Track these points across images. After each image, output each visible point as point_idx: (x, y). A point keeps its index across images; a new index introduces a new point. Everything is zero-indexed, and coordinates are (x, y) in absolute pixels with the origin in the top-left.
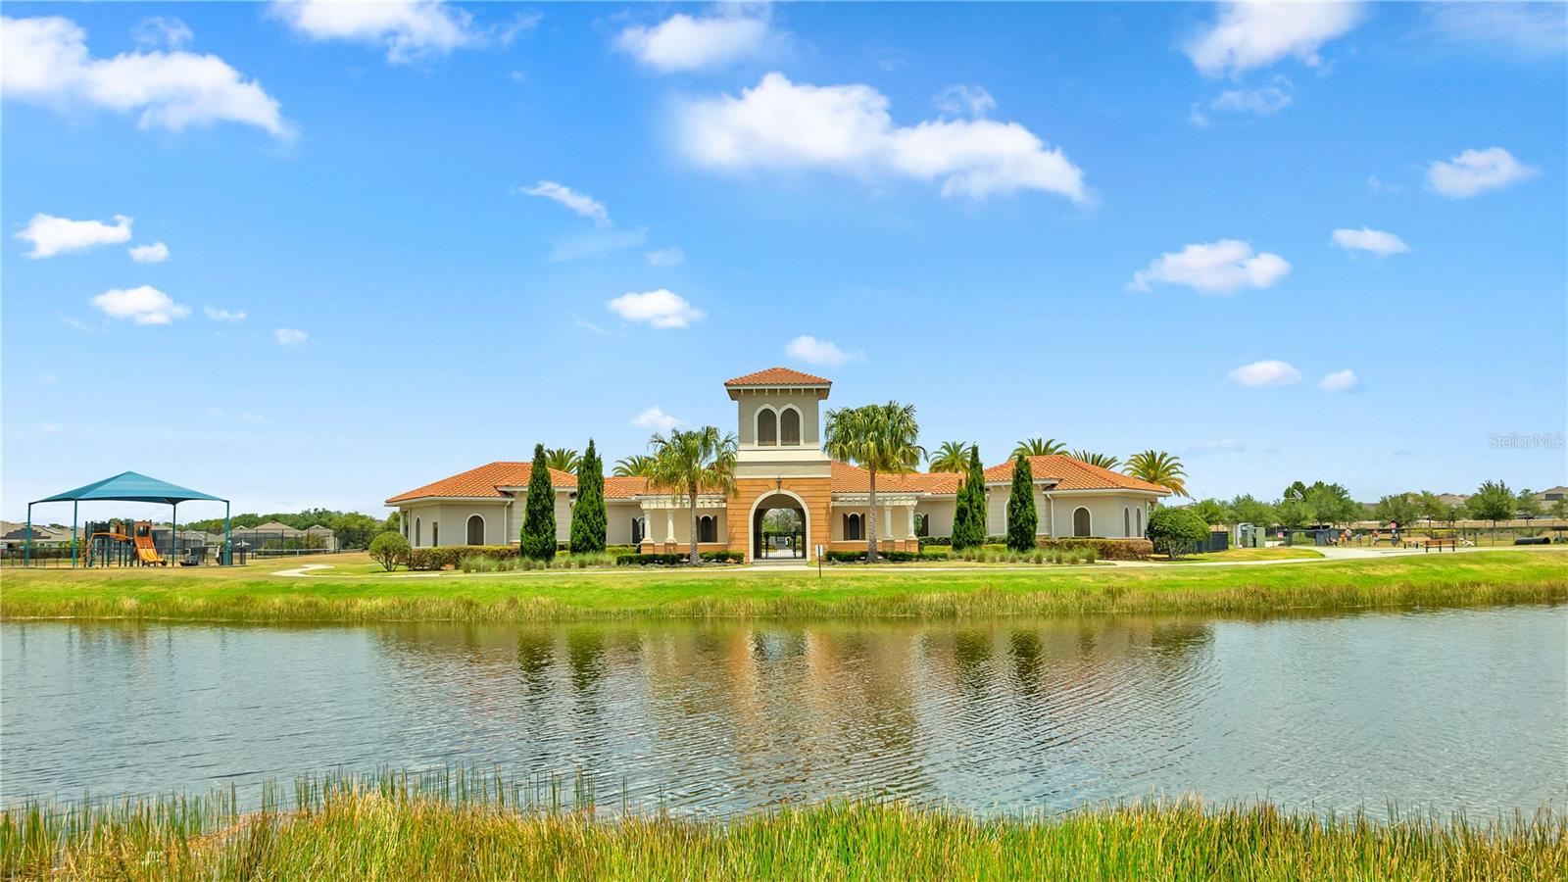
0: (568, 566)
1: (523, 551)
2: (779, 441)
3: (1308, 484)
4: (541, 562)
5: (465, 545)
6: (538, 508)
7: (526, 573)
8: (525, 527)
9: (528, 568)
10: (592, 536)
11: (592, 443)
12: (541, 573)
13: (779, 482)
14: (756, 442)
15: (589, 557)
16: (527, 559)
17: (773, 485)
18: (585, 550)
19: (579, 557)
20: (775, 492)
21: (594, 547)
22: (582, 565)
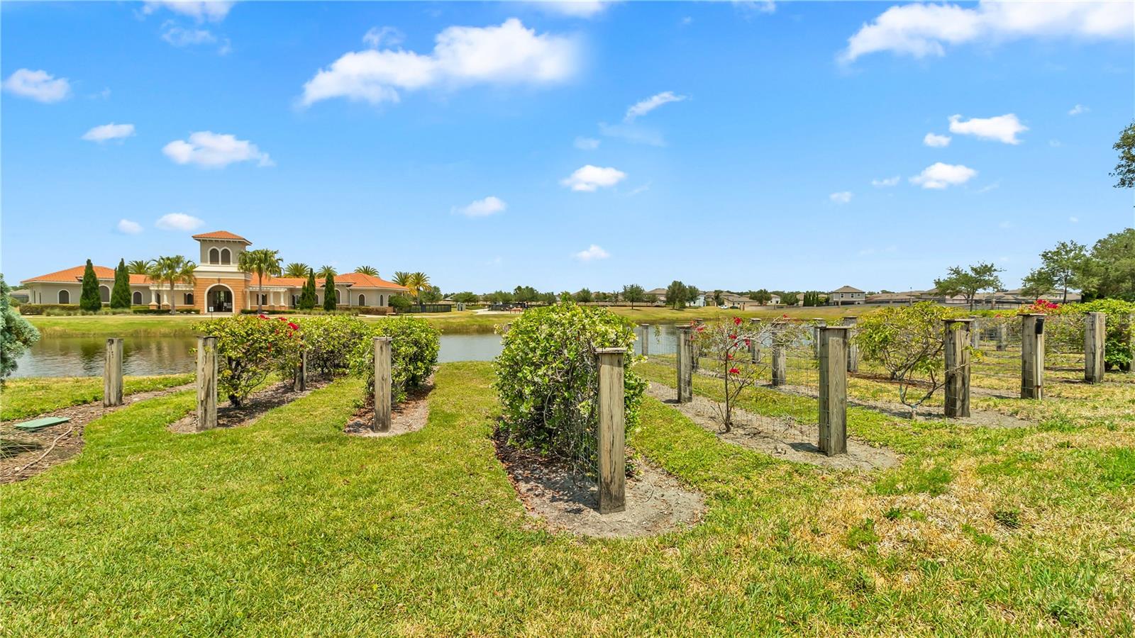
0: (107, 314)
1: (81, 307)
2: (220, 262)
3: (523, 287)
4: (91, 312)
5: (58, 304)
6: (88, 287)
7: (82, 317)
8: (82, 296)
9: (83, 314)
10: (122, 301)
11: (122, 260)
12: (91, 317)
13: (219, 280)
14: (209, 262)
15: (119, 310)
16: (83, 311)
17: (216, 281)
18: (117, 307)
19: (114, 310)
20: (217, 284)
21: (123, 306)
22: (114, 314)
